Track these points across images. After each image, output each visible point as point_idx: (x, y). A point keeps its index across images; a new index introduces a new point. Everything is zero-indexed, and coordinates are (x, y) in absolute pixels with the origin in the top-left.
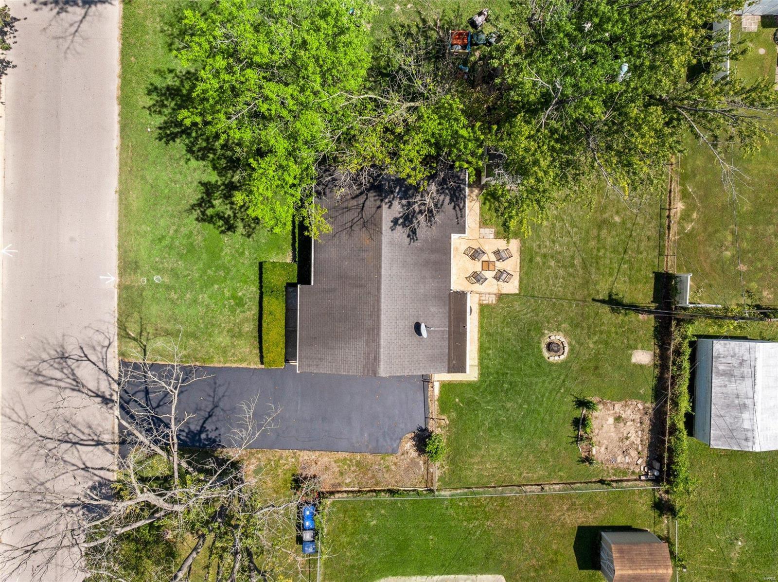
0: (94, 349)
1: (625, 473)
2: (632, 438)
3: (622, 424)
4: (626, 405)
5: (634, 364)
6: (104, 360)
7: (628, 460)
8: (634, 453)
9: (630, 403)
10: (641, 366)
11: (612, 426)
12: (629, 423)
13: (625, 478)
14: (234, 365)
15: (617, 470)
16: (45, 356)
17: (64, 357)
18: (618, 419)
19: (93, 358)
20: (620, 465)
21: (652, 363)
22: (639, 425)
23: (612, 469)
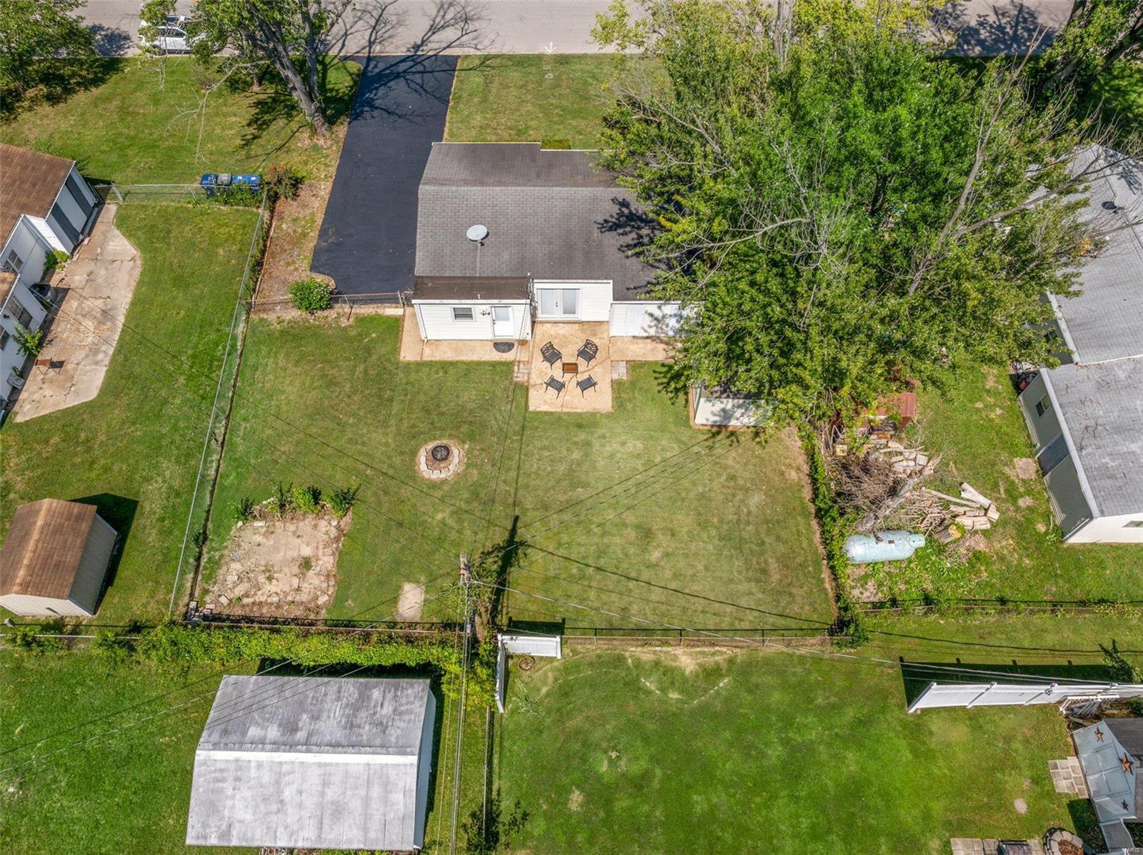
0: (473, 39)
1: (210, 578)
2: (273, 587)
3: (296, 570)
4: (328, 576)
5: (399, 588)
6: (462, 45)
7: (232, 578)
8: (239, 591)
9: (332, 583)
10: (395, 600)
11: (295, 554)
12: (295, 582)
13: (200, 578)
14: (446, 130)
15: (216, 564)
17: (466, 20)
18: (306, 564)
19: (464, 39)
20: (225, 568)
21: (398, 619)
22: (290, 598)
23: (222, 556)
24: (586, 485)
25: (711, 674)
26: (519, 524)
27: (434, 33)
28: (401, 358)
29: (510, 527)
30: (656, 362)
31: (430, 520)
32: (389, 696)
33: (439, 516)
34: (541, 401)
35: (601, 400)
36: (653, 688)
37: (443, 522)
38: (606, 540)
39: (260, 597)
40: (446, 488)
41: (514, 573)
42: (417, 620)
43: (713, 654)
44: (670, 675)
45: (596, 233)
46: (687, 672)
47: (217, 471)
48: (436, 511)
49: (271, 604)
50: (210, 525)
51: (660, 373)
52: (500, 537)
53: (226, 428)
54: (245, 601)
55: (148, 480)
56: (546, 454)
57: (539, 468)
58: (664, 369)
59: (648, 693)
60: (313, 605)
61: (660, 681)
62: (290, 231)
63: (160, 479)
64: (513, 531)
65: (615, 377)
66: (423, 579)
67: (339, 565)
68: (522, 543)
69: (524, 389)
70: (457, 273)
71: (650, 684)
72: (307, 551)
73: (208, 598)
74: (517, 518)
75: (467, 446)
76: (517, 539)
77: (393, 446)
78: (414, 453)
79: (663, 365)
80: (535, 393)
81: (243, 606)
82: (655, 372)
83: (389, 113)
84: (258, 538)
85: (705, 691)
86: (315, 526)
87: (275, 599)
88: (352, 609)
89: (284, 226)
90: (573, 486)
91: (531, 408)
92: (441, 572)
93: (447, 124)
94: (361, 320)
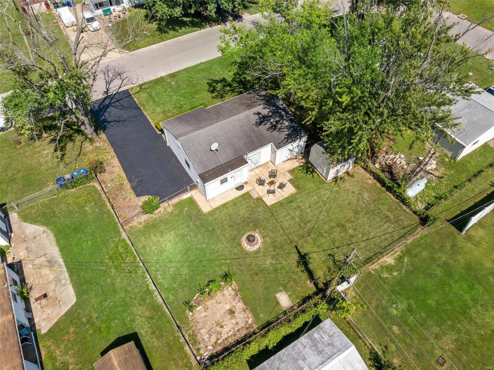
0: (129, 81)
1: (195, 342)
2: (226, 329)
3: (229, 317)
4: (244, 311)
5: (275, 298)
6: (125, 85)
7: (206, 337)
8: (213, 339)
9: (248, 312)
10: (278, 303)
11: (224, 311)
12: (234, 321)
13: (191, 346)
15: (193, 336)
16: (117, 70)
17: (119, 75)
18: (231, 312)
19: (124, 82)
20: (199, 335)
21: (285, 309)
22: (237, 329)
23: (193, 331)
24: (309, 221)
25: (400, 259)
26: (299, 248)
27: (109, 84)
28: (204, 212)
29: (296, 251)
30: (297, 167)
31: (266, 266)
32: (321, 333)
33: (268, 262)
34: (270, 200)
35: (290, 190)
36: (387, 276)
37: (271, 263)
38: (332, 236)
39: (224, 336)
40: (262, 250)
41: (311, 266)
42: (292, 305)
43: (395, 253)
44: (389, 268)
45: (256, 128)
46: (393, 264)
47: (162, 298)
48: (266, 261)
49: (231, 336)
50: (178, 322)
51: (302, 170)
52: (296, 257)
53: (151, 279)
54: (219, 342)
55: (133, 321)
56: (287, 218)
57: (289, 224)
58: (302, 168)
59: (387, 278)
60: (248, 326)
61: (388, 272)
62: (113, 186)
63: (138, 317)
64: (299, 252)
65: (288, 179)
66: (281, 288)
67: (245, 303)
68: (305, 254)
69: (260, 199)
70: (214, 166)
71: (385, 275)
72: (228, 307)
73: (202, 352)
74: (296, 247)
75: (257, 231)
76: (302, 254)
77: (229, 246)
78: (240, 244)
79: (300, 166)
80: (265, 199)
81: (220, 344)
82: (300, 170)
83: (118, 121)
84: (204, 314)
85: (403, 266)
86: (223, 295)
87: (231, 333)
88: (264, 318)
89: (109, 185)
90: (306, 224)
91: (269, 205)
92: (286, 282)
93: (147, 116)
94: (175, 206)
